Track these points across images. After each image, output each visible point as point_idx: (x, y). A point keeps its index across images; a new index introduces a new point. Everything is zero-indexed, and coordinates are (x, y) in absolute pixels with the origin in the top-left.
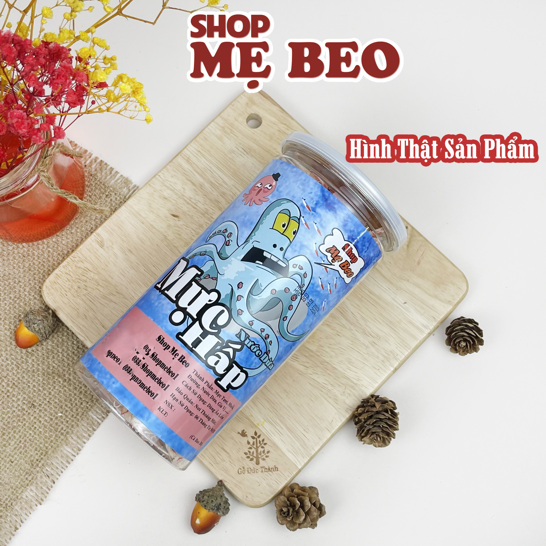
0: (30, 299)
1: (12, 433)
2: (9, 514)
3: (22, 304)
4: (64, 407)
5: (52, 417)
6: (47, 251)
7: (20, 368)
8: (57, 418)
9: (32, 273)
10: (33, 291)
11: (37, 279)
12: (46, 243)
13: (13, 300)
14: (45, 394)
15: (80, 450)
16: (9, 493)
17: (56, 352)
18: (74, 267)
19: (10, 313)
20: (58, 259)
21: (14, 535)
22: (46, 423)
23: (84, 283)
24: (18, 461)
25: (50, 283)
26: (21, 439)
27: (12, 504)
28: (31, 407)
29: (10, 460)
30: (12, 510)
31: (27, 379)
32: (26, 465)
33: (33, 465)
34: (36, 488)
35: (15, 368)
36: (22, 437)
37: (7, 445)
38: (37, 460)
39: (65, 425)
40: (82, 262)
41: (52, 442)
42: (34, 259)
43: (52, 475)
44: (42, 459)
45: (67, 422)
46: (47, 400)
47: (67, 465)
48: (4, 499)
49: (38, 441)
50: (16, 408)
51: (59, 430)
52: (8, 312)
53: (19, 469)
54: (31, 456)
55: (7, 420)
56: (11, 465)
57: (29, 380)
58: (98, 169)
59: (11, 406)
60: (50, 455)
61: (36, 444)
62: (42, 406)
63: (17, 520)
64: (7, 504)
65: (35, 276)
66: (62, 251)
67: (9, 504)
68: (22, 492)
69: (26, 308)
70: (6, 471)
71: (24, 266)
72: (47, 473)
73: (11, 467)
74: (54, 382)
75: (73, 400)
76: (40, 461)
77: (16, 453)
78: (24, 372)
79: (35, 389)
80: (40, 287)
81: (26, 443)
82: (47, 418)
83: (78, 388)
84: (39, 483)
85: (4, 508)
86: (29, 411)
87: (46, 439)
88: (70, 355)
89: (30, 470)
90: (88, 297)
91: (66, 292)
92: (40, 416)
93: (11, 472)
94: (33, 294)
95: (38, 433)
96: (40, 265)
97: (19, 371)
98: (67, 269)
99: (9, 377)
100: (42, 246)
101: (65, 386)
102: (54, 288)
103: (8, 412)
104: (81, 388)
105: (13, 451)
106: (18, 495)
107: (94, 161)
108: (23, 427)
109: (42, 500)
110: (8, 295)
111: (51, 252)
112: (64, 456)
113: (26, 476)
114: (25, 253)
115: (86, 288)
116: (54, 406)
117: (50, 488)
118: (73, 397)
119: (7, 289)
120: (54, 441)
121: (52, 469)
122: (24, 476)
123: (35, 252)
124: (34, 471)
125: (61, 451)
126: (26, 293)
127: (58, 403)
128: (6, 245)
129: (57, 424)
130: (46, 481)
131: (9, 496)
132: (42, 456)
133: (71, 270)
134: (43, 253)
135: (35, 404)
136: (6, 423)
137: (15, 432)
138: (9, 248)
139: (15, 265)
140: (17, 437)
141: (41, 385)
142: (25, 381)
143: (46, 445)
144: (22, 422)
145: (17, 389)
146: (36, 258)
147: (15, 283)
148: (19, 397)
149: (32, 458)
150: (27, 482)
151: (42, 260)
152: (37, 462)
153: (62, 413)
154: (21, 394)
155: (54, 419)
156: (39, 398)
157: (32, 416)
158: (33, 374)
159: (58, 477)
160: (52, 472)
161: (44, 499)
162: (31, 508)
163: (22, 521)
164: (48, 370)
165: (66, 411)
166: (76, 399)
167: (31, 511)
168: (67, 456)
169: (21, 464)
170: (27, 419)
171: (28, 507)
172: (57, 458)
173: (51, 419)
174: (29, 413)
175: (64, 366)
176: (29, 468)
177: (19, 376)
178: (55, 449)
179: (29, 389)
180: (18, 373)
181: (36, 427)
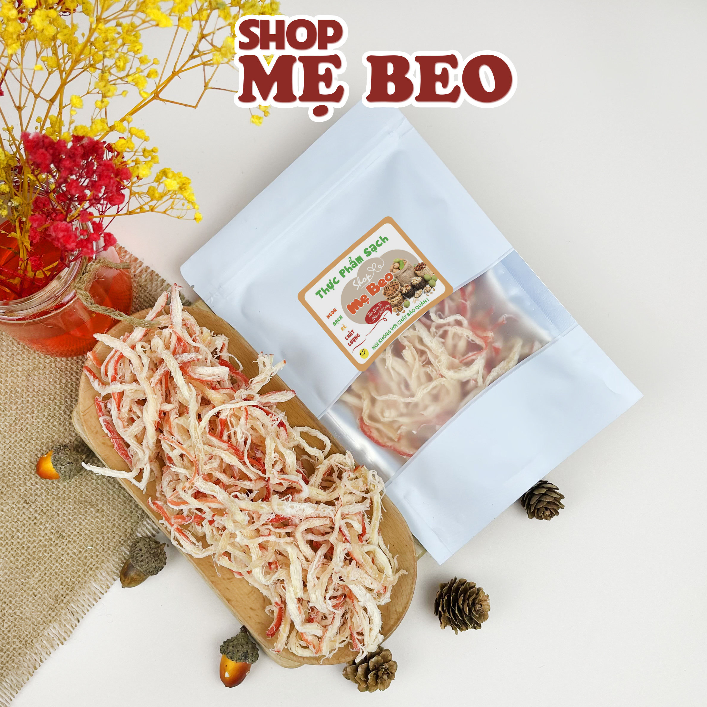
1: (37, 564)
2: (29, 652)
3: (56, 423)
4: (94, 539)
5: (81, 550)
7: (50, 494)
8: (86, 551)
10: (68, 410)
13: (47, 418)
14: (75, 524)
15: (108, 587)
16: (30, 629)
17: (90, 479)
19: (43, 433)
21: (32, 676)
22: (74, 556)
24: (42, 595)
26: (46, 572)
27: (32, 642)
28: (59, 538)
29: (34, 593)
30: (32, 648)
31: (56, 507)
32: (50, 599)
33: (57, 600)
34: (60, 625)
35: (45, 494)
36: (47, 569)
37: (31, 577)
38: (62, 595)
39: (94, 559)
41: (79, 576)
43: (77, 612)
44: (67, 594)
45: (97, 556)
46: (77, 531)
47: (94, 603)
48: (24, 635)
49: (65, 575)
50: (43, 537)
51: (87, 564)
52: (40, 432)
53: (42, 603)
54: (56, 590)
55: (32, 550)
56: (34, 599)
57: (59, 507)
58: (148, 280)
59: (37, 534)
60: (77, 591)
61: (62, 578)
62: (71, 537)
63: (36, 659)
64: (26, 641)
67: (29, 641)
68: (44, 628)
69: (61, 429)
70: (28, 605)
72: (72, 610)
73: (33, 601)
74: (86, 512)
75: (105, 532)
76: (65, 597)
77: (39, 586)
78: (54, 499)
79: (65, 518)
81: (51, 576)
82: (75, 551)
83: (112, 520)
84: (62, 620)
85: (23, 644)
86: (56, 542)
87: (73, 574)
88: (105, 483)
89: (53, 605)
92: (69, 548)
93: (33, 606)
94: (68, 414)
95: (65, 565)
97: (49, 497)
99: (37, 503)
101: (97, 517)
103: (34, 541)
104: (114, 520)
105: (37, 584)
106: (39, 631)
107: (144, 270)
108: (49, 559)
109: (65, 639)
110: (41, 413)
112: (92, 594)
113: (50, 612)
114: (63, 368)
116: (84, 537)
117: (74, 626)
118: (105, 529)
119: (41, 406)
120: (82, 576)
121: (78, 606)
122: (47, 612)
124: (58, 607)
125: (89, 587)
126: (61, 412)
127: (89, 534)
128: (42, 357)
129: (86, 557)
130: (70, 618)
131: (30, 633)
132: (67, 592)
135: (64, 534)
136: (31, 553)
137: (40, 563)
138: (46, 361)
139: (51, 380)
140: (42, 569)
141: (71, 514)
142: (54, 508)
143: (73, 579)
144: (48, 553)
145: (45, 517)
147: (50, 399)
148: (47, 525)
149: (57, 593)
150: (50, 618)
152: (62, 598)
153: (92, 546)
154: (50, 522)
155: (83, 553)
156: (68, 528)
157: (60, 547)
158: (64, 501)
159: (83, 615)
160: (77, 609)
161: (67, 638)
162: (52, 647)
163: (41, 661)
164: (80, 498)
165: (97, 544)
166: (108, 532)
167: (51, 650)
168: (95, 593)
169: (44, 598)
170: (54, 550)
171: (48, 646)
172: (84, 594)
173: (80, 552)
174: (57, 544)
175: (98, 495)
176: (53, 604)
177: (48, 502)
178: (82, 585)
179: (58, 518)
180: (48, 499)
181: (63, 560)
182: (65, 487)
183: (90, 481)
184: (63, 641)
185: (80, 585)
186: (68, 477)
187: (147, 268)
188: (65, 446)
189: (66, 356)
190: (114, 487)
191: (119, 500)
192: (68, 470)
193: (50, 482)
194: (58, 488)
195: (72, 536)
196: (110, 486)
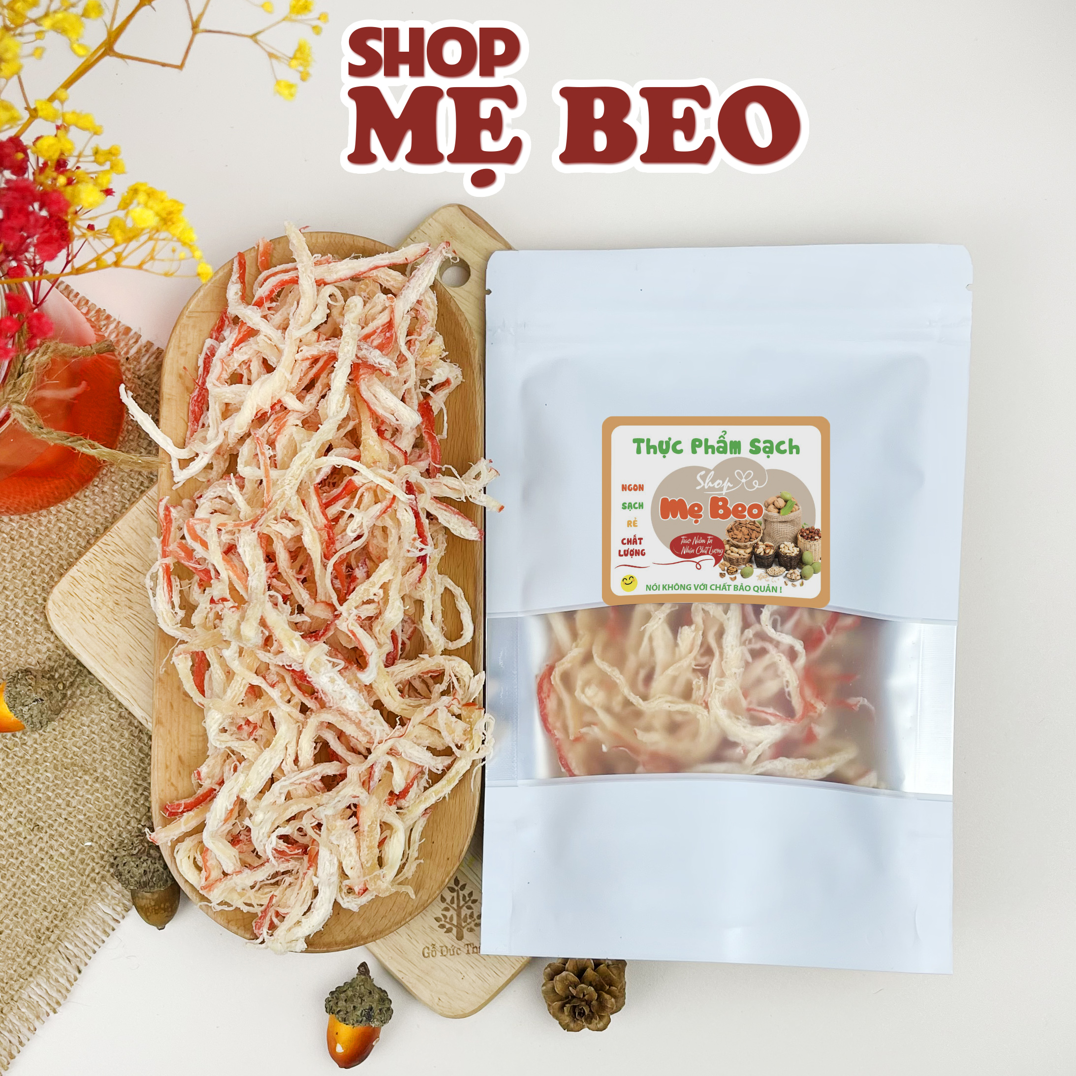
0: (26, 623)
3: (10, 632)
4: (95, 829)
5: (74, 849)
6: (56, 528)
7: (10, 756)
8: (82, 850)
9: (29, 572)
10: (30, 607)
11: (38, 582)
12: (54, 512)
14: (59, 805)
15: (127, 909)
17: (78, 724)
18: (106, 563)
20: (77, 545)
21: (7, 1069)
22: (62, 860)
23: (127, 595)
24: (11, 931)
25: (60, 596)
26: (16, 891)
28: (33, 830)
31: (23, 777)
32: (26, 937)
33: (40, 938)
34: (48, 980)
36: (17, 886)
38: (48, 929)
39: (98, 863)
40: (122, 554)
41: (74, 894)
42: (31, 544)
43: (76, 956)
44: (56, 926)
45: (102, 857)
46: (63, 816)
47: (104, 938)
49: (49, 893)
50: (5, 831)
51: (87, 873)
53: (14, 945)
54: (37, 920)
57: (29, 777)
58: (152, 366)
60: (71, 919)
61: (44, 899)
62: (54, 828)
63: (12, 1040)
65: (35, 577)
66: (84, 528)
68: (20, 988)
69: (20, 640)
71: (13, 558)
72: (67, 952)
74: (77, 783)
75: (112, 816)
76: (52, 931)
78: (18, 764)
79: (40, 795)
80: (45, 600)
81: (25, 898)
82: (63, 851)
83: (122, 794)
84: (51, 971)
86: (29, 838)
87: (62, 890)
88: (106, 730)
89: (34, 947)
90: (134, 622)
91: (92, 611)
92: (51, 847)
94: (31, 613)
95: (47, 878)
96: (43, 557)
97: (9, 761)
98: (92, 567)
100: (47, 519)
101: (97, 790)
102: (69, 604)
104: (126, 793)
106: (13, 993)
107: (143, 349)
108: (18, 868)
109: (58, 1003)
111: (65, 530)
112: (98, 922)
113: (28, 959)
114: (14, 533)
115: (131, 604)
116: (76, 827)
117: (72, 980)
118: (113, 810)
121: (76, 946)
122: (25, 959)
123: (32, 530)
124: (43, 949)
125: (93, 912)
126: (18, 611)
127: (84, 821)
129: (82, 861)
130: (64, 967)
132: (56, 922)
133: (100, 568)
134: (49, 531)
135: (41, 824)
140: (9, 885)
141: (51, 788)
142: (20, 779)
143: (63, 900)
144: (17, 859)
146: (36, 543)
148: (11, 810)
149: (38, 926)
151: (48, 546)
152: (48, 933)
153: (92, 840)
154: (14, 804)
155: (76, 853)
156: (48, 812)
157: (36, 846)
158: (35, 767)
159: (87, 961)
160: (76, 951)
161: (62, 1001)
162: (38, 1017)
163: (21, 1043)
164: (64, 760)
165: (100, 837)
166: (117, 815)
167: (37, 1024)
168: (104, 921)
169: (16, 936)
170: (26, 851)
171: (32, 1017)
172: (84, 924)
173: (72, 852)
174: (30, 842)
175: (95, 753)
176: (33, 944)
177: (8, 770)
178: (80, 908)
179: (28, 796)
180: (8, 764)
181: (43, 868)
182: (35, 743)
183: (79, 728)
184: (55, 1006)
185: (76, 908)
186: (38, 725)
187: (150, 344)
188: (27, 671)
189: (17, 512)
190: (122, 736)
191: (132, 757)
192: (35, 712)
193: (9, 735)
194: (25, 744)
195: (56, 825)
196: (115, 735)
